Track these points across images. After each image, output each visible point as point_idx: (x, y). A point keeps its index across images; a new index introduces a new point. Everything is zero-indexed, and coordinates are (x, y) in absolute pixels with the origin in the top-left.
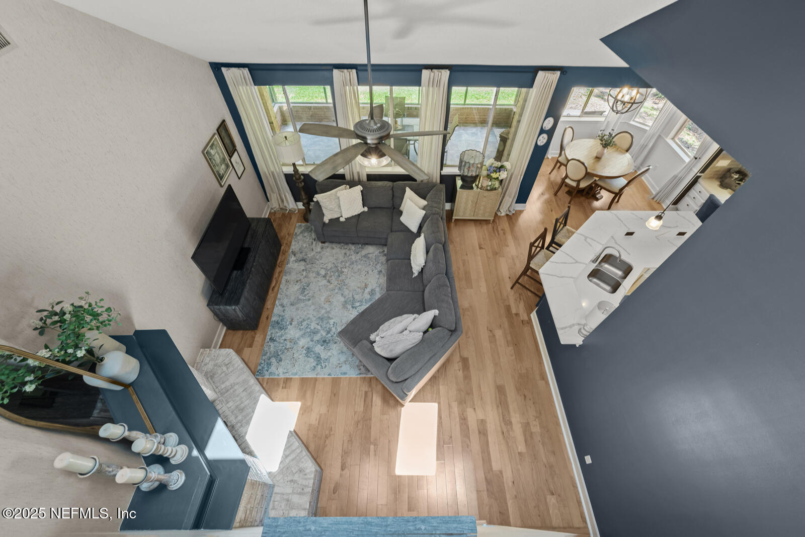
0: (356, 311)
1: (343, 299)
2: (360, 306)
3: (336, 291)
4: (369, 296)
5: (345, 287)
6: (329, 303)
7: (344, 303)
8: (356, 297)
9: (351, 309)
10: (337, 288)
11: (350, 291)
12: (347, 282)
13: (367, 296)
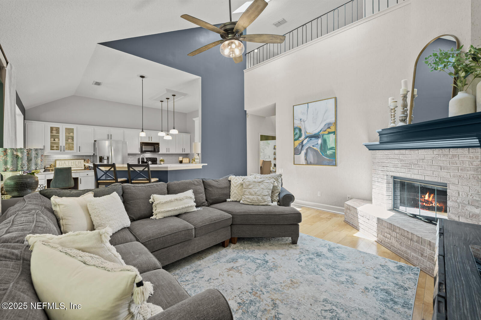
0: (266, 258)
1: (272, 274)
2: (257, 259)
3: (273, 286)
4: (239, 260)
5: (257, 283)
6: (293, 280)
7: (273, 269)
8: (253, 266)
9: (270, 261)
10: (269, 289)
11: (255, 277)
12: (249, 288)
13: (241, 262)
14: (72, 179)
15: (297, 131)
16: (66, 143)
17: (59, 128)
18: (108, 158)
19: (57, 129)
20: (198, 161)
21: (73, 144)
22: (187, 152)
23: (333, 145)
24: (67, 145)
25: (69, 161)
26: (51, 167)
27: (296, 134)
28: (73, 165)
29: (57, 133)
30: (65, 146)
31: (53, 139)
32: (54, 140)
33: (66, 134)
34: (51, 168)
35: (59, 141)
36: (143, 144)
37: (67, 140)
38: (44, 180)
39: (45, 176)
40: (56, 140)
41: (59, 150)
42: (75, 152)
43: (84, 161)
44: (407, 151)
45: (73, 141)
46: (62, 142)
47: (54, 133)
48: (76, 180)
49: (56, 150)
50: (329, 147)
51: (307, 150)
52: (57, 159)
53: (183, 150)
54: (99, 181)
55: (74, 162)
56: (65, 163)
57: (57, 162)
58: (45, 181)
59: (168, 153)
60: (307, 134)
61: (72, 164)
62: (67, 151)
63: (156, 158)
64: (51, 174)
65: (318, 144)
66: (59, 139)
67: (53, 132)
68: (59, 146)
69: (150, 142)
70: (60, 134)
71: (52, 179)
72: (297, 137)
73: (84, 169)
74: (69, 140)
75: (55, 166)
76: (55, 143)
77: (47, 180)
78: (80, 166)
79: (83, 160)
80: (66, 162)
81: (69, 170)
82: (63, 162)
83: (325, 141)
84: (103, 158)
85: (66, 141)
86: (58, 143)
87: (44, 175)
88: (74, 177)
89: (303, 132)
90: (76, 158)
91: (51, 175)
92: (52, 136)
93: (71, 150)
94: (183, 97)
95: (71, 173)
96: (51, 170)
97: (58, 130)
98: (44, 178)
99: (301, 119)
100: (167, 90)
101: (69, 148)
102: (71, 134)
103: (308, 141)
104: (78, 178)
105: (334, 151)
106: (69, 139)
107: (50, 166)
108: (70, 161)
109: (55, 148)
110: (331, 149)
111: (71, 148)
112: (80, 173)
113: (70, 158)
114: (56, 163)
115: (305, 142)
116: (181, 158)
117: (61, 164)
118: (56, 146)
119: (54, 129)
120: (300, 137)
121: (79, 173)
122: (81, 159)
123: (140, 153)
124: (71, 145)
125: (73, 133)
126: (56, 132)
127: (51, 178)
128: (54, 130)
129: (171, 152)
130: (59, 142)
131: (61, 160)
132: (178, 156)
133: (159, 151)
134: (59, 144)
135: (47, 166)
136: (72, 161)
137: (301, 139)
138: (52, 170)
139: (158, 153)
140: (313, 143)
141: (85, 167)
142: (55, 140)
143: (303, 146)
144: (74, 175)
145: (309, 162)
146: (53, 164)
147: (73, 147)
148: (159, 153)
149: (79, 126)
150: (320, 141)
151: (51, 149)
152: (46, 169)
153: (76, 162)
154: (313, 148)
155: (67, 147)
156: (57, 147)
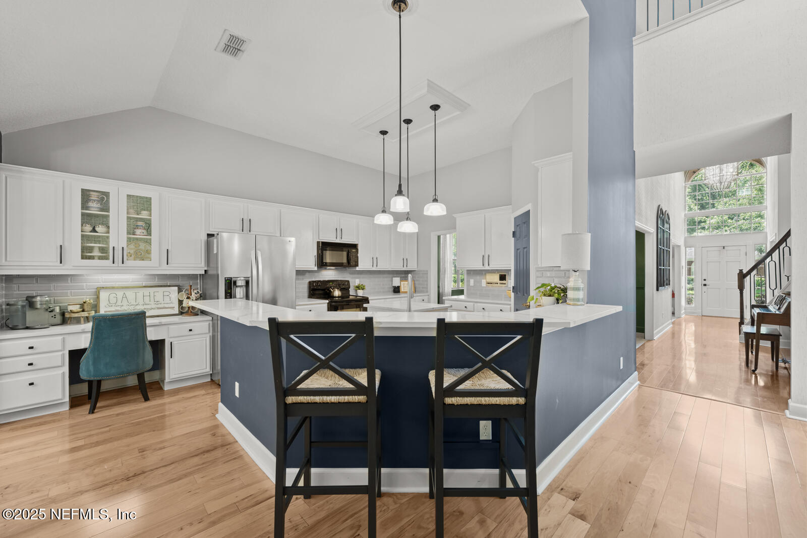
14: (148, 344)
16: (129, 240)
17: (107, 194)
18: (247, 283)
19: (102, 199)
20: (581, 295)
21: (148, 242)
22: (412, 266)
24: (132, 246)
25: (136, 290)
26: (83, 311)
28: (147, 302)
29: (102, 210)
30: (125, 247)
31: (88, 228)
32: (94, 230)
33: (128, 213)
34: (85, 314)
35: (108, 232)
36: (324, 247)
37: (131, 231)
38: (60, 353)
39: (64, 341)
40: (100, 229)
41: (107, 258)
42: (156, 265)
43: (180, 290)
45: (149, 234)
46: (118, 236)
47: (94, 208)
48: (158, 346)
49: (100, 258)
52: (101, 284)
53: (405, 261)
54: (290, 400)
55: (152, 295)
56: (125, 296)
57: (103, 295)
58: (63, 355)
59: (374, 269)
61: (147, 299)
62: (130, 263)
63: (348, 281)
64: (84, 332)
66: (108, 227)
67: (90, 204)
68: (108, 248)
69: (338, 241)
70: (112, 214)
71: (84, 350)
73: (178, 313)
74: (138, 231)
75: (96, 307)
76: (97, 240)
77: (69, 351)
78: (166, 306)
79: (176, 288)
80: (130, 294)
81: (137, 320)
82: (120, 294)
84: (235, 283)
85: (128, 233)
86: (106, 239)
87: (60, 338)
88: (154, 338)
90: (156, 282)
91: (84, 336)
92: (86, 218)
93: (143, 260)
94: (458, 113)
95: (144, 327)
96: (82, 319)
97: (104, 197)
98: (60, 348)
100: (429, 86)
101: (136, 253)
102: (144, 215)
104: (163, 341)
106: (137, 227)
107: (82, 305)
108: (141, 292)
109: (96, 253)
111: (143, 255)
112: (171, 327)
113: (140, 284)
114: (98, 297)
116: (396, 282)
117: (113, 300)
118: (99, 248)
119: (94, 196)
121: (166, 327)
122: (169, 286)
123: (316, 269)
124: (142, 246)
125: (150, 211)
126: (99, 205)
127: (82, 347)
128: (94, 201)
129: (382, 266)
130: (108, 237)
131: (113, 288)
132: (391, 276)
133: (357, 265)
134: (108, 243)
135: (70, 308)
136: (147, 291)
138: (87, 319)
139: (353, 269)
141: (182, 308)
142: (97, 229)
144: (152, 335)
146: (89, 299)
147: (148, 252)
148: (357, 269)
149: (167, 192)
151: (83, 257)
152: (67, 315)
153: (156, 294)
155: (132, 252)
156: (103, 250)
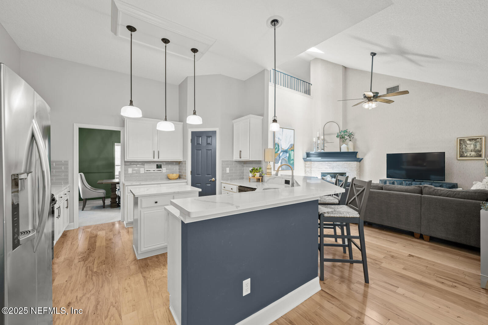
15: (277, 146)
23: (293, 158)
27: (276, 148)
44: (332, 162)
50: (291, 159)
51: (282, 160)
60: (282, 150)
65: (287, 157)
72: (277, 150)
83: (290, 155)
89: (280, 147)
99: (279, 138)
103: (282, 154)
105: (293, 161)
110: (292, 160)
115: (281, 155)
120: (278, 151)
137: (279, 152)
140: (285, 155)
143: (280, 157)
145: (283, 169)
150: (288, 155)
154: (285, 159)
